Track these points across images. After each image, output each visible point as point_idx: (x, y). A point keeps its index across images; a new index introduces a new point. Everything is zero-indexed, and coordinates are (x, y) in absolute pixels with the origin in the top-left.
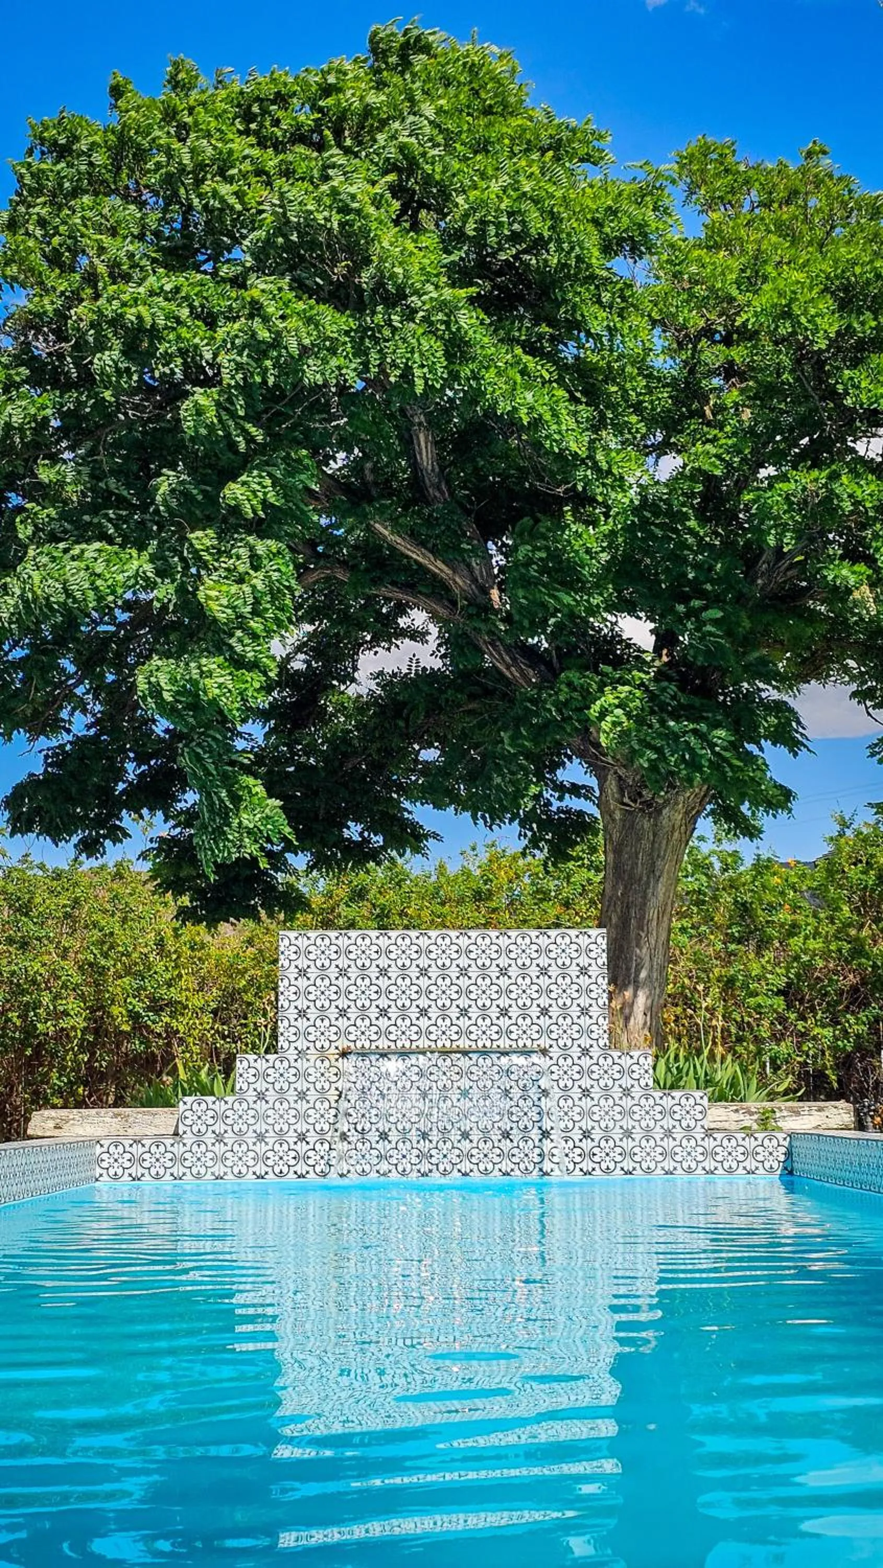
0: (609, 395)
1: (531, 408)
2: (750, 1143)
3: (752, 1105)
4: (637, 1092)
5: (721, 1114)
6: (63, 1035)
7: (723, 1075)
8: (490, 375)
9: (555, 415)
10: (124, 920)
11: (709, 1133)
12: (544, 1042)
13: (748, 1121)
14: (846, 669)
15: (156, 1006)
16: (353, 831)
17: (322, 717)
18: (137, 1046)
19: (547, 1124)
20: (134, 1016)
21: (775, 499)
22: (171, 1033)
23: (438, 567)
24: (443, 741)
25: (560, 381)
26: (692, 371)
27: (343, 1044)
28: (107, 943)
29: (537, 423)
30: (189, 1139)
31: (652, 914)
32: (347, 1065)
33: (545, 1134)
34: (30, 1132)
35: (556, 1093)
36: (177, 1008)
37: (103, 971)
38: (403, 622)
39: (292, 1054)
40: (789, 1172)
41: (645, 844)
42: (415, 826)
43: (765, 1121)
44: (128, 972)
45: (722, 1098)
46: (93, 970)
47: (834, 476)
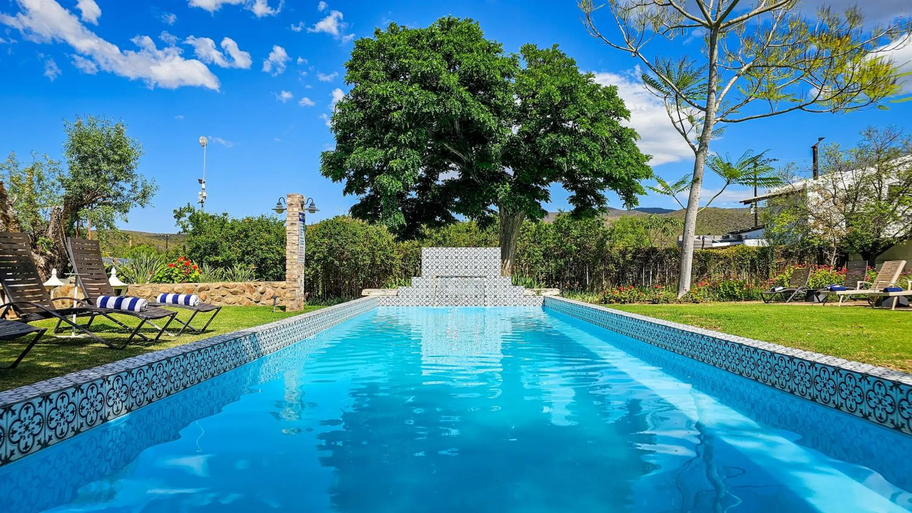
0: (503, 113)
1: (483, 118)
2: (534, 299)
3: (535, 289)
4: (508, 287)
5: (528, 292)
6: (364, 265)
7: (529, 281)
8: (473, 110)
9: (489, 120)
10: (380, 237)
11: (525, 296)
12: (486, 274)
13: (534, 293)
14: (562, 180)
15: (388, 258)
16: (438, 219)
17: (429, 189)
18: (383, 268)
19: (486, 294)
20: (382, 260)
21: (544, 142)
22: (391, 264)
23: (460, 155)
24: (461, 197)
25: (491, 111)
26: (524, 106)
27: (437, 275)
28: (376, 243)
29: (485, 122)
30: (400, 297)
31: (512, 242)
32: (439, 279)
33: (486, 296)
34: (363, 294)
35: (488, 287)
36: (393, 259)
37: (374, 249)
38: (450, 166)
39: (425, 277)
40: (544, 305)
41: (511, 225)
42: (454, 218)
43: (538, 293)
44: (380, 250)
45: (528, 287)
46: (372, 249)
47: (559, 136)
